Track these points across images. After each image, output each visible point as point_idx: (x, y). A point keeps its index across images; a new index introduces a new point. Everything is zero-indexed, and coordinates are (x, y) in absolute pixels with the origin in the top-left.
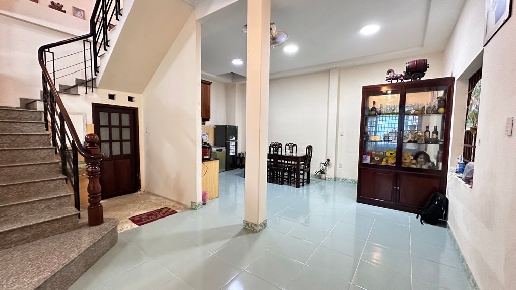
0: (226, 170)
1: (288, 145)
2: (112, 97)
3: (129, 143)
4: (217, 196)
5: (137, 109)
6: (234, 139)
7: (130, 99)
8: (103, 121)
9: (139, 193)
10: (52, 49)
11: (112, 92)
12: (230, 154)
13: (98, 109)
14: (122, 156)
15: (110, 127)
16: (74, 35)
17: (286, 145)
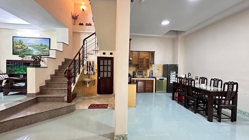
0: (167, 92)
1: (213, 80)
2: (104, 54)
3: (110, 72)
4: (135, 106)
5: (113, 58)
6: (175, 73)
7: (111, 54)
8: (101, 63)
9: (112, 95)
10: (86, 40)
11: (104, 52)
12: (171, 82)
13: (99, 59)
14: (107, 78)
15: (104, 65)
16: (92, 33)
17: (211, 79)
